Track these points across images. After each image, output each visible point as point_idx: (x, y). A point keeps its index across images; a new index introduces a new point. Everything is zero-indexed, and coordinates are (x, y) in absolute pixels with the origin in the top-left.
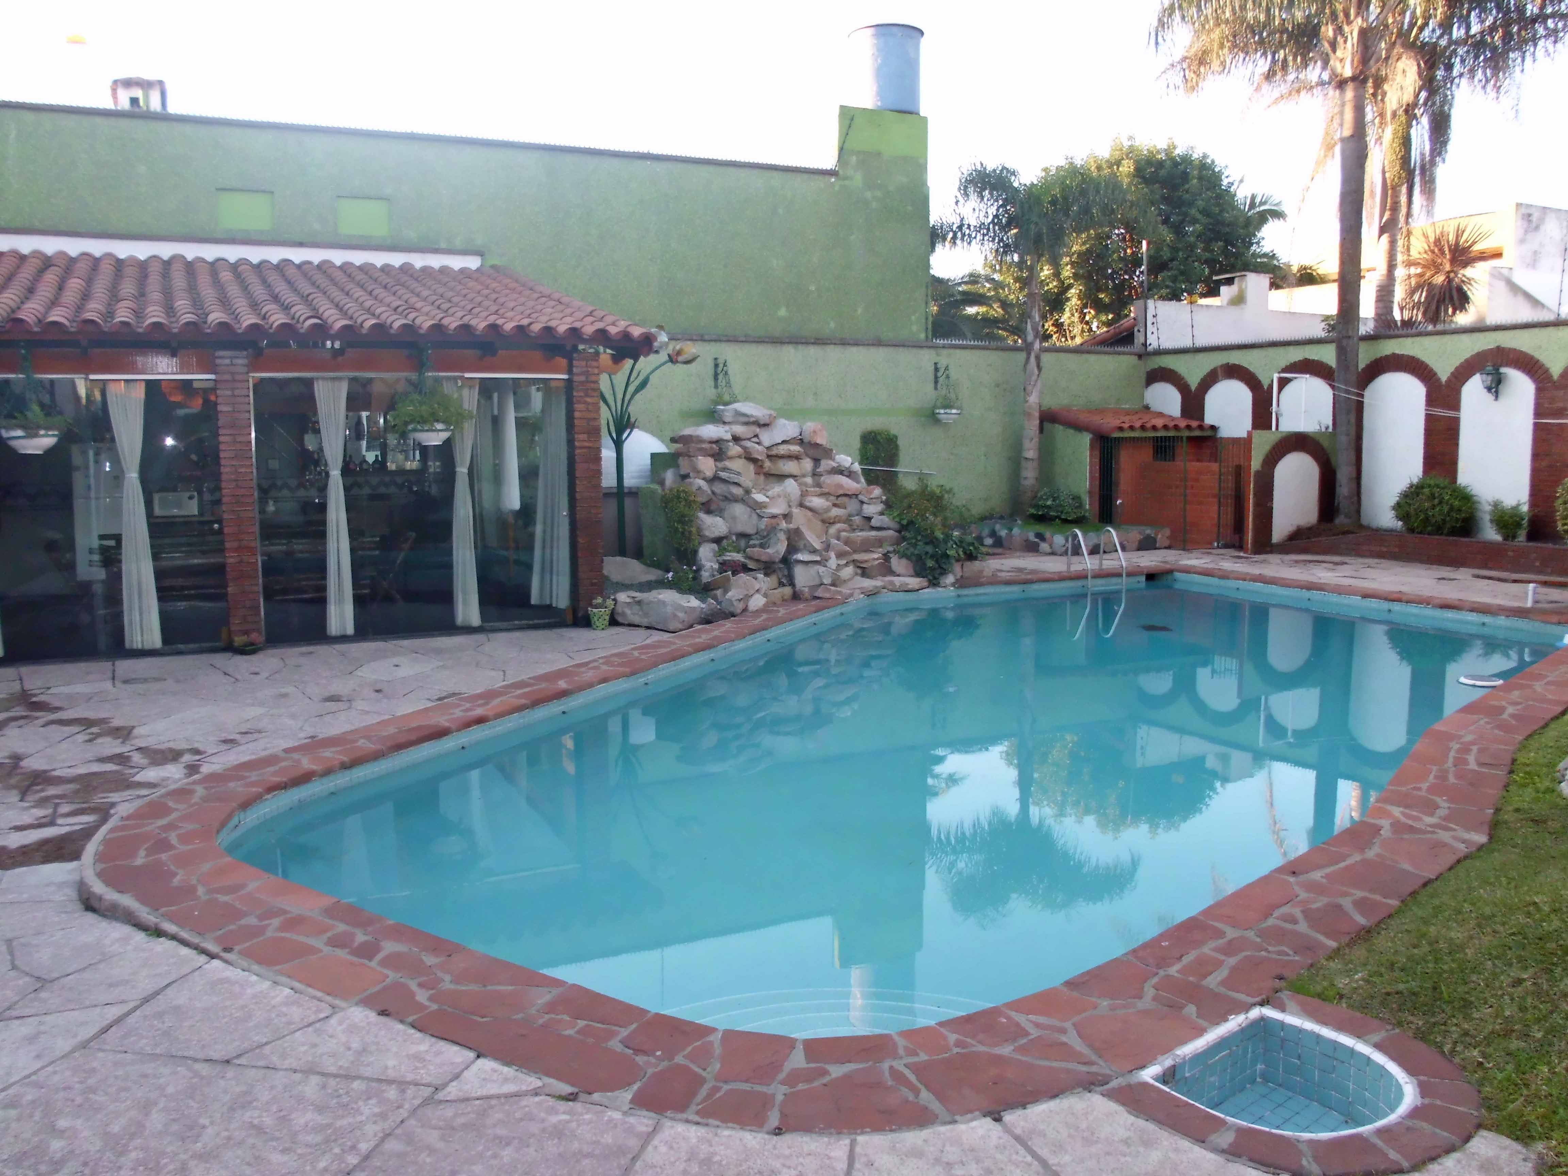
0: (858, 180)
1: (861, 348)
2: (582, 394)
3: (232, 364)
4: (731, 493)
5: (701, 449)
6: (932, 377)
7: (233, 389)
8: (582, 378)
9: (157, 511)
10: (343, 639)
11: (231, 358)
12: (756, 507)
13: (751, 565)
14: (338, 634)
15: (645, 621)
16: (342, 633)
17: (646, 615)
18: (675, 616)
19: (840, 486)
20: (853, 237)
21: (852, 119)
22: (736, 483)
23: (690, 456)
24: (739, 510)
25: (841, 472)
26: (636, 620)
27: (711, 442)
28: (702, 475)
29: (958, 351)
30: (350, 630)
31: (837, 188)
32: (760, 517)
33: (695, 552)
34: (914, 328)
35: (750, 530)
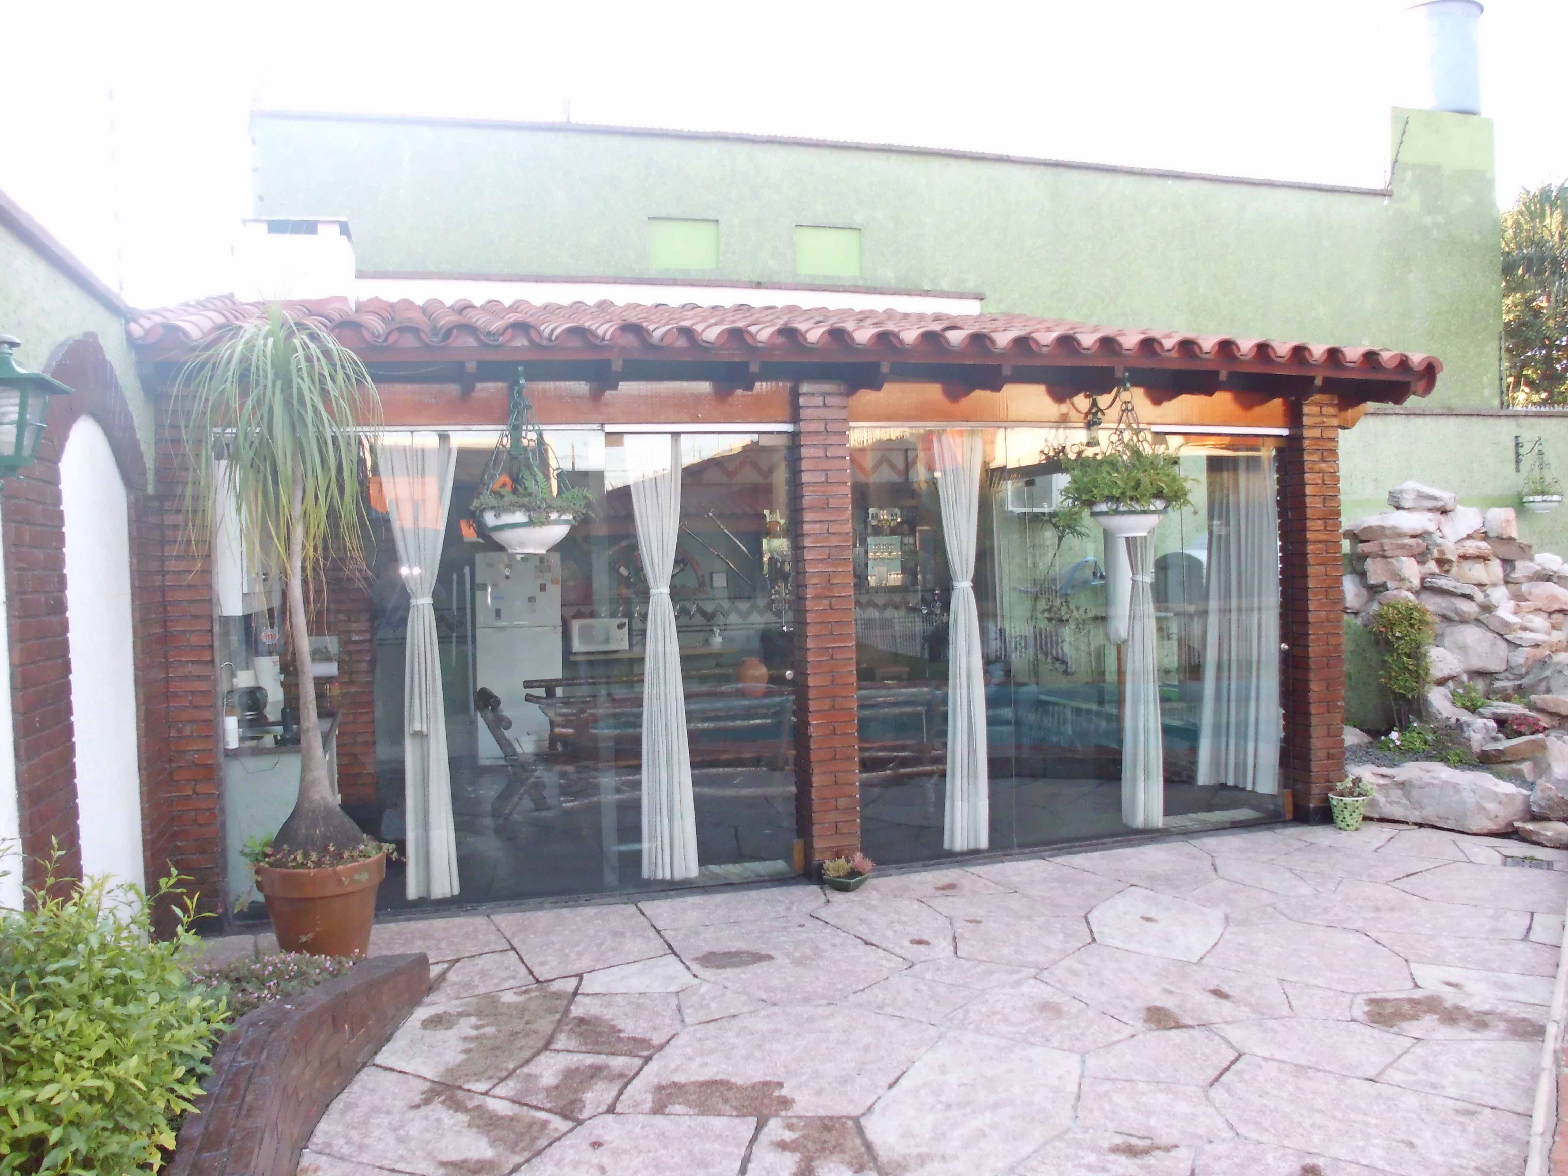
0: (1413, 202)
1: (1428, 419)
2: (1315, 458)
3: (825, 405)
4: (1457, 612)
5: (1403, 547)
6: (1512, 456)
7: (825, 447)
8: (1316, 433)
9: (577, 646)
10: (972, 856)
11: (824, 395)
12: (1501, 632)
13: (1544, 721)
14: (965, 848)
15: (1415, 816)
16: (972, 846)
17: (1420, 806)
18: (1482, 808)
19: (1554, 598)
20: (1411, 276)
21: (1407, 123)
22: (1464, 596)
23: (1385, 557)
24: (1471, 635)
25: (1548, 578)
26: (1397, 812)
27: (1413, 536)
28: (1407, 585)
29: (1542, 421)
30: (984, 843)
31: (1391, 213)
32: (1514, 645)
33: (1426, 702)
34: (1486, 392)
35: (1494, 665)
